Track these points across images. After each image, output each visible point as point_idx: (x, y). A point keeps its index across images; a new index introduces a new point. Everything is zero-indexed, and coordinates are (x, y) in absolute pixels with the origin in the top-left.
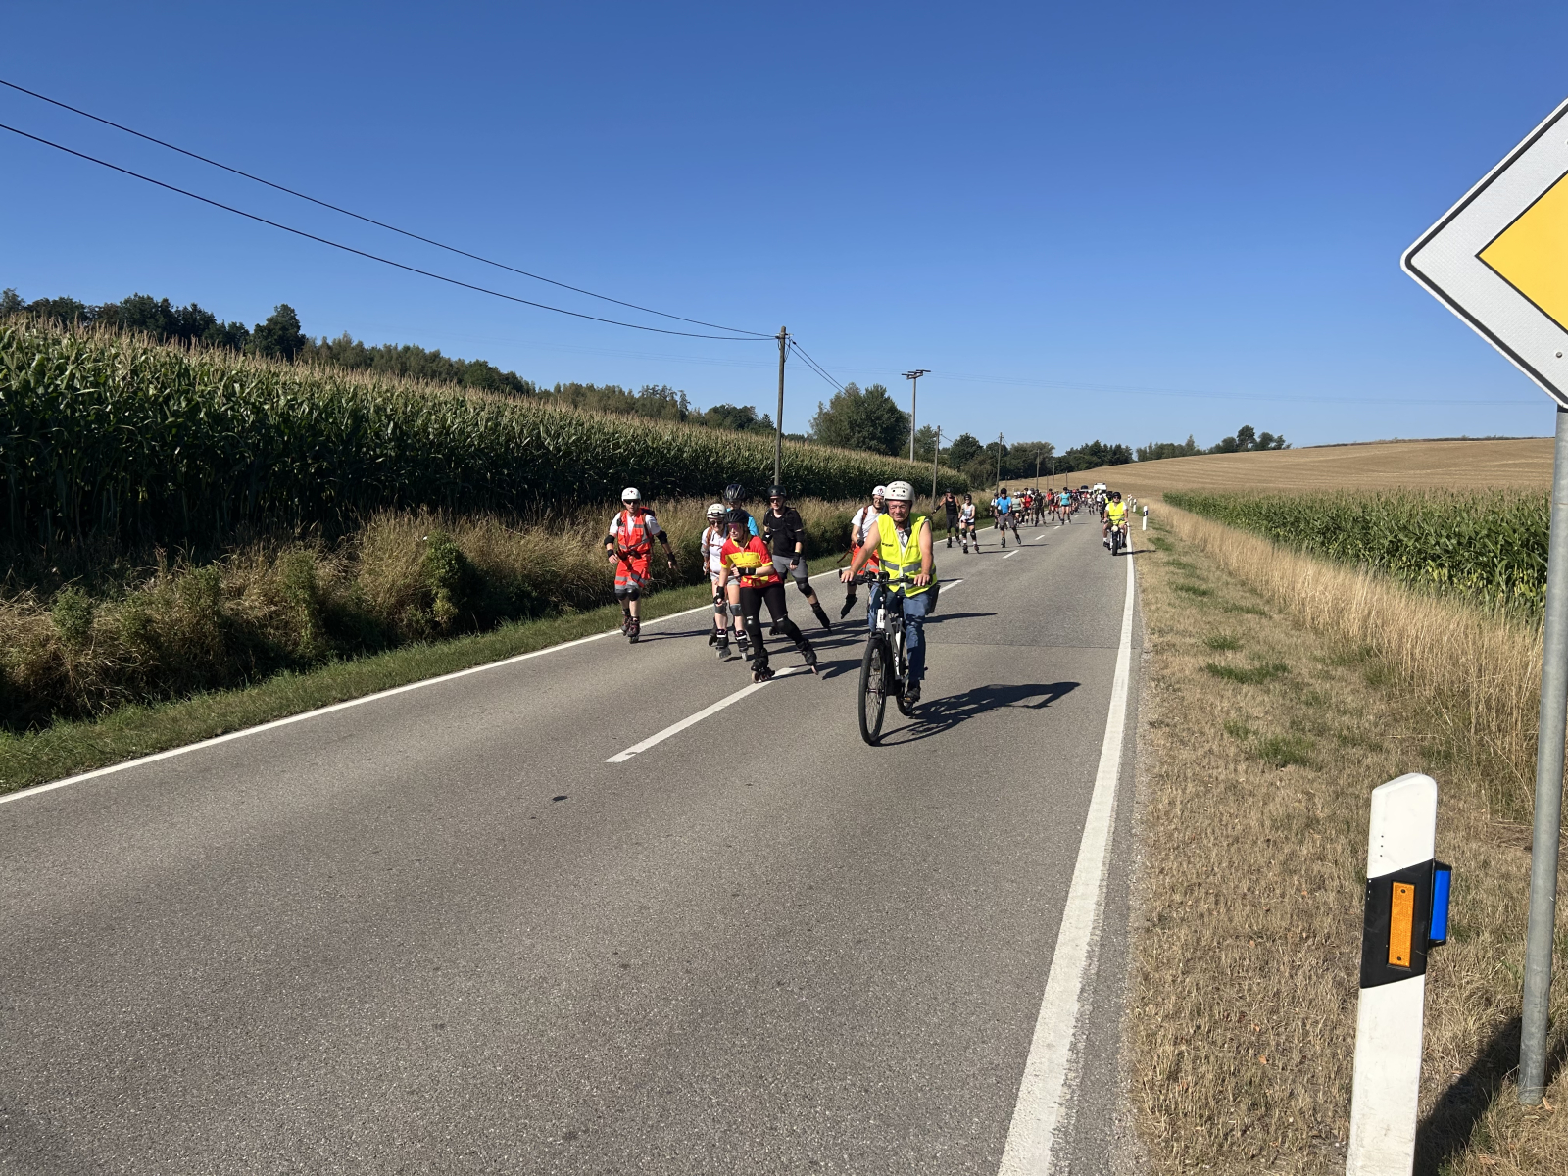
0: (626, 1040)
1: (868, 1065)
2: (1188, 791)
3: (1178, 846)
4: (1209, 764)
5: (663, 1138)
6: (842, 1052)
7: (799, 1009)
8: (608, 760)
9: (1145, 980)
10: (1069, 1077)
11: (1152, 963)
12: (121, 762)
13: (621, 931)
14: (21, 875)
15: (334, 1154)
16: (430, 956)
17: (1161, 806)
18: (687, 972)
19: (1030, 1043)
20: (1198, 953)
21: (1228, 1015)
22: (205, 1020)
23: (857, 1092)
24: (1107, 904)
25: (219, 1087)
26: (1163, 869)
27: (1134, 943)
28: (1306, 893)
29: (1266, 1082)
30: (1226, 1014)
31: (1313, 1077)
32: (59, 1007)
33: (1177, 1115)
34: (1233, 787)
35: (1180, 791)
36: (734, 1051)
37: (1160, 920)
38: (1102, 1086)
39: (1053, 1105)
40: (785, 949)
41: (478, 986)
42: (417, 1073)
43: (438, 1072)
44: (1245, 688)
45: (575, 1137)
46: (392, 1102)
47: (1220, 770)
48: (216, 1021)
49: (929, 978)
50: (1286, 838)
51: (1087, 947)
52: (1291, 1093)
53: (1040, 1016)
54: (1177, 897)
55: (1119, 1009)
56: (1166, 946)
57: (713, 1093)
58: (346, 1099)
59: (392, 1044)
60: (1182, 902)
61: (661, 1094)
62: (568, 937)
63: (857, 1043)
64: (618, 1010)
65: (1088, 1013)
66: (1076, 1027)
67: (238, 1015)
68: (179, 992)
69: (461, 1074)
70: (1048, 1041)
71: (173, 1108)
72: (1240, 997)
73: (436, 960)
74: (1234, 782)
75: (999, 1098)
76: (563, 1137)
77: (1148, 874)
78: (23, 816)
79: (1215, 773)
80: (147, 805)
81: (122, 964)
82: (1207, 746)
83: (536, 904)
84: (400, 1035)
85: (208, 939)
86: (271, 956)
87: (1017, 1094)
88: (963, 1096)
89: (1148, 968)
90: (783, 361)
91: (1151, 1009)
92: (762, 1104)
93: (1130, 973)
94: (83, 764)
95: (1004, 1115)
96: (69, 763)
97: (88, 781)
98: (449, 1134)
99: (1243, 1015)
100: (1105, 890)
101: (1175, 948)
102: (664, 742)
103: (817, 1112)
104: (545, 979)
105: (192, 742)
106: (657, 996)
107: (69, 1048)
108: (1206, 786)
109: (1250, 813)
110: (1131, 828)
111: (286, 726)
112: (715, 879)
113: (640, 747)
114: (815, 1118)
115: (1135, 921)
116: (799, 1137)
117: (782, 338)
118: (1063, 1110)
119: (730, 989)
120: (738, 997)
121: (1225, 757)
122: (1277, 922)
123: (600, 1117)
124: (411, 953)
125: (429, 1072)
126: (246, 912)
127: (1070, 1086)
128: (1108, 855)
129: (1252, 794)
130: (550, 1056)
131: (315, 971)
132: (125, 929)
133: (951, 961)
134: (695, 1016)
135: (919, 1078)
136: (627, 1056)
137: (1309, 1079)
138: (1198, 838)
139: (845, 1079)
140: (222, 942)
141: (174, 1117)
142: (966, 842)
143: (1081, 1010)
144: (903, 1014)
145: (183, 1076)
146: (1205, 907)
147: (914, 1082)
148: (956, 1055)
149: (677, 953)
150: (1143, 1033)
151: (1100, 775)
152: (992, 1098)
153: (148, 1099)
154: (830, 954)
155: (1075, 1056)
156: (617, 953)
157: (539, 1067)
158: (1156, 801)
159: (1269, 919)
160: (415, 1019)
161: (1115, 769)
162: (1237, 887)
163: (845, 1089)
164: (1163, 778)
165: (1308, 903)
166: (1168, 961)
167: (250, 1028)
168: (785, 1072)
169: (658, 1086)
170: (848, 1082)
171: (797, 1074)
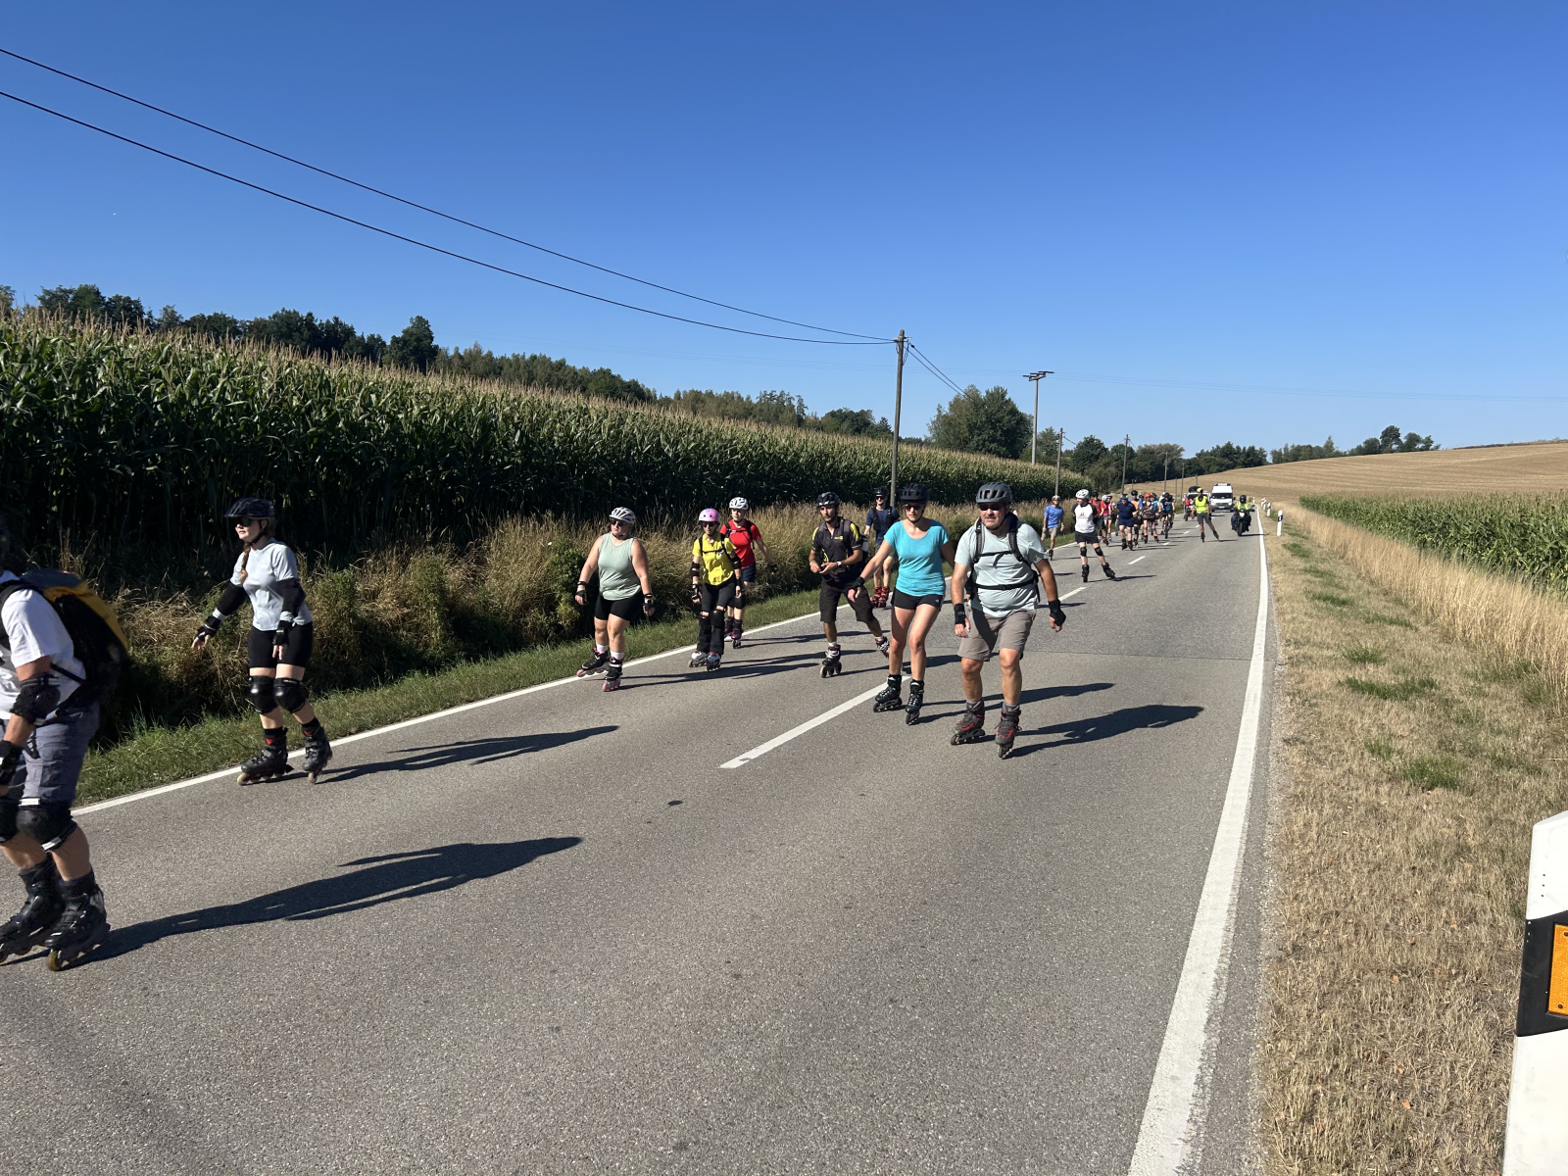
0: (737, 1051)
1: (983, 1089)
2: (1324, 813)
3: (1314, 872)
4: (1348, 784)
5: (773, 1153)
6: (956, 1075)
7: (911, 1027)
8: (723, 766)
9: (1277, 1013)
10: (1195, 1113)
11: (1286, 995)
13: (733, 940)
14: (170, 865)
15: (453, 1152)
16: (547, 958)
17: (1295, 828)
18: (799, 984)
19: (1153, 1073)
20: (1334, 987)
21: (1369, 1055)
22: (336, 1012)
23: (971, 1117)
24: (1237, 931)
25: (346, 1079)
26: (1297, 895)
27: (1266, 973)
28: (1455, 926)
29: (1410, 1129)
30: (1366, 1054)
31: (1461, 1124)
32: (201, 994)
33: (1312, 1159)
34: (1374, 809)
35: (1316, 813)
36: (845, 1068)
37: (1294, 950)
38: (1231, 1124)
39: (1177, 1142)
40: (898, 966)
41: (593, 990)
42: (533, 1075)
43: (554, 1075)
44: (1388, 704)
45: (686, 1148)
46: (509, 1102)
47: (1360, 792)
48: (345, 1014)
49: (1047, 1002)
50: (1433, 866)
51: (1215, 975)
52: (1437, 1142)
53: (1164, 1047)
54: (1313, 926)
55: (1249, 1042)
56: (1300, 978)
57: (824, 1110)
58: (466, 1097)
59: (510, 1044)
60: (1318, 932)
61: (771, 1108)
62: (682, 944)
63: (971, 1066)
64: (730, 1020)
65: (1215, 1045)
66: (1202, 1060)
67: (366, 1009)
68: (311, 984)
69: (576, 1077)
70: (1171, 1073)
71: (304, 1098)
72: (1382, 1036)
73: (553, 962)
74: (1376, 805)
75: (1120, 1131)
76: (674, 1147)
77: (1281, 900)
78: (173, 808)
80: (286, 801)
81: (261, 955)
82: (1346, 766)
83: (651, 909)
84: (517, 1036)
86: (397, 952)
87: (1139, 1128)
88: (1081, 1127)
89: (1280, 1001)
90: (901, 364)
91: (1284, 1044)
92: (873, 1124)
93: (1261, 1005)
95: (1125, 1150)
96: (216, 758)
98: (563, 1137)
99: (1385, 1055)
100: (1234, 915)
101: (1310, 980)
102: (777, 749)
103: (929, 1136)
104: (658, 985)
106: (768, 1008)
107: (209, 1035)
108: (1345, 808)
109: (1393, 839)
110: (1263, 851)
111: (416, 726)
112: (827, 890)
113: (754, 754)
114: (927, 1142)
115: (1265, 951)
116: (911, 1160)
117: (901, 342)
118: (1188, 1148)
120: (850, 1013)
121: (1363, 776)
122: (1423, 957)
123: (710, 1129)
124: (529, 954)
125: (545, 1074)
127: (1195, 1123)
128: (1238, 879)
129: (1395, 818)
130: (662, 1065)
131: (438, 969)
133: (1070, 985)
134: (807, 1030)
135: (1035, 1105)
136: (738, 1068)
137: (1456, 1127)
138: (1335, 863)
139: (958, 1103)
140: (352, 936)
141: (304, 1107)
142: (1087, 860)
143: (1208, 1042)
144: (1019, 1038)
145: (313, 1067)
146: (1343, 937)
147: (1030, 1109)
148: (1074, 1083)
149: (788, 964)
150: (1275, 1070)
151: (1230, 794)
152: (1112, 1131)
153: (280, 1088)
154: (944, 972)
155: (1201, 1091)
156: (729, 962)
157: (651, 1075)
158: (1290, 822)
159: (1414, 953)
160: (533, 1021)
161: (1247, 788)
162: (1379, 917)
163: (959, 1113)
164: (1298, 799)
165: (1457, 937)
166: (1303, 993)
167: (376, 1022)
168: (897, 1092)
169: (768, 1100)
170: (962, 1106)
171: (909, 1094)
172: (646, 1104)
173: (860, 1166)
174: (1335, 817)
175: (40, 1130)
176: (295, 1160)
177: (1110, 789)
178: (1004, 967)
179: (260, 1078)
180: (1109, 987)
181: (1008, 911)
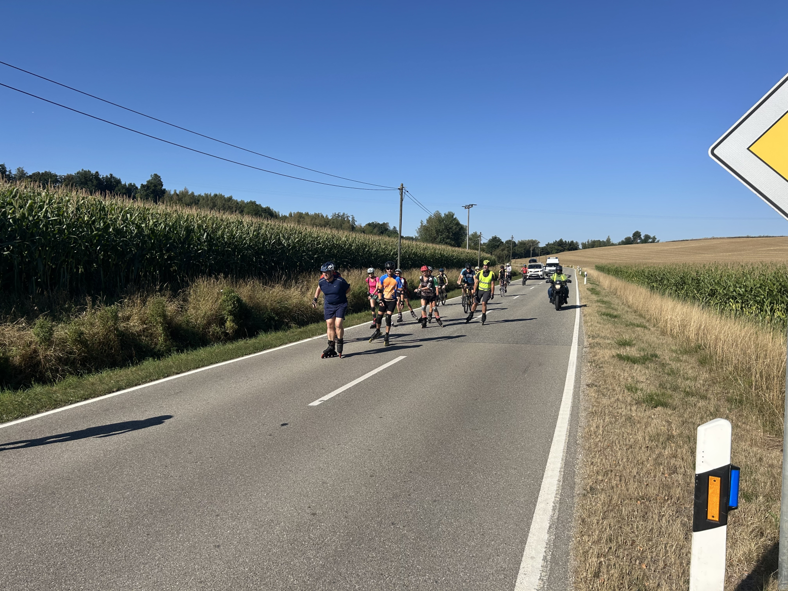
0: (313, 554)
1: (438, 568)
2: (606, 421)
3: (601, 450)
6: (424, 561)
7: (403, 537)
8: (310, 405)
9: (583, 522)
10: (542, 575)
11: (587, 513)
12: (65, 406)
13: (312, 495)
14: (10, 465)
16: (214, 508)
17: (592, 429)
19: (522, 556)
20: (610, 507)
21: (626, 542)
22: (98, 542)
23: (432, 583)
24: (564, 481)
25: (102, 579)
26: (593, 462)
27: (577, 502)
28: (667, 475)
29: (646, 578)
30: (625, 541)
31: (670, 575)
32: (25, 535)
34: (629, 418)
35: (602, 421)
36: (368, 560)
37: (591, 490)
38: (560, 580)
40: (397, 505)
41: (238, 524)
42: (204, 572)
43: (215, 571)
44: (636, 366)
46: (190, 587)
47: (623, 410)
48: (103, 543)
49: (471, 521)
50: (657, 445)
51: (553, 504)
52: (659, 585)
53: (528, 542)
54: (600, 478)
55: (569, 537)
56: (594, 504)
58: (167, 586)
59: (193, 556)
60: (602, 480)
61: (330, 583)
62: (285, 498)
63: (432, 556)
64: (309, 538)
65: (552, 540)
66: (546, 547)
67: (115, 540)
68: (86, 528)
69: (227, 572)
70: (531, 555)
72: (632, 532)
73: (217, 511)
74: (630, 416)
75: (506, 586)
77: (585, 465)
78: (14, 434)
79: (620, 411)
81: (58, 513)
82: (616, 397)
83: (270, 481)
84: (197, 551)
85: (102, 499)
86: (133, 508)
87: (515, 584)
88: (486, 585)
89: (584, 516)
91: (586, 538)
92: (382, 589)
93: (575, 519)
94: (46, 407)
97: (47, 416)
99: (634, 542)
100: (562, 473)
101: (598, 505)
102: (338, 395)
104: (272, 521)
105: (101, 395)
106: (330, 530)
107: (28, 557)
108: (615, 418)
109: (638, 433)
110: (577, 440)
111: (149, 387)
112: (362, 467)
113: (326, 398)
115: (578, 490)
117: (401, 189)
120: (371, 531)
121: (625, 402)
122: (652, 491)
124: (205, 507)
125: (211, 571)
126: (123, 485)
127: (543, 580)
128: (565, 455)
129: (639, 422)
130: (273, 563)
131: (155, 516)
132: (61, 494)
133: (482, 512)
134: (349, 541)
135: (464, 575)
136: (313, 563)
137: (668, 577)
138: (611, 446)
139: (425, 576)
140: (109, 501)
142: (491, 448)
143: (549, 538)
144: (456, 540)
145: (85, 573)
146: (614, 483)
147: (461, 577)
148: (483, 563)
149: (340, 507)
150: (581, 551)
151: (561, 412)
152: (501, 587)
153: (66, 585)
154: (420, 508)
155: (545, 563)
156: (310, 507)
157: (267, 568)
158: (589, 426)
159: (647, 489)
160: (205, 542)
161: (569, 409)
162: (631, 472)
163: (425, 581)
164: (593, 414)
165: (668, 481)
166: (595, 512)
167: (120, 547)
168: (394, 572)
169: (328, 579)
170: (427, 577)
171: (400, 572)
172: (264, 584)
174: (611, 423)
177: (503, 411)
178: (450, 504)
179: (55, 580)
180: (501, 512)
181: (452, 475)
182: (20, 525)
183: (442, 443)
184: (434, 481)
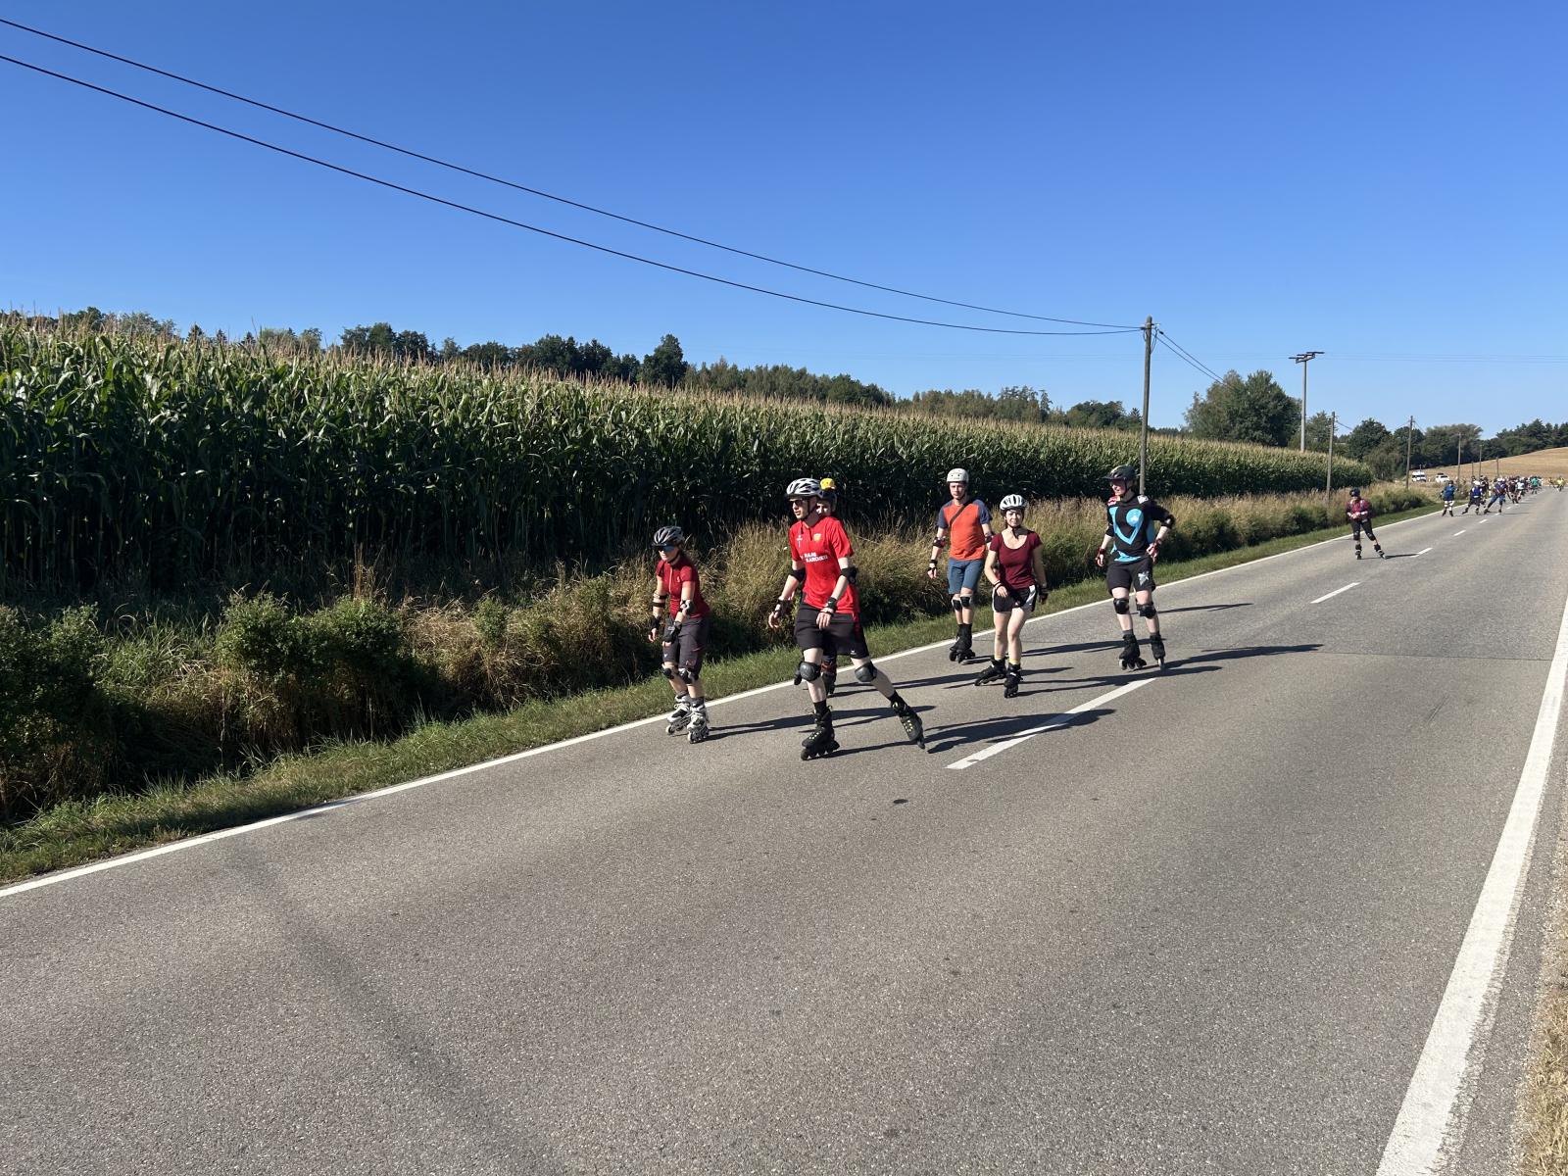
0: (952, 1046)
1: (1208, 1101)
5: (983, 1148)
6: (1180, 1085)
7: (1134, 1034)
8: (949, 767)
9: (1553, 1042)
10: (1447, 1142)
11: (1564, 1025)
12: (524, 750)
13: (953, 938)
14: (441, 846)
15: (677, 1120)
16: (772, 945)
18: (1018, 984)
19: (1402, 1099)
22: (577, 985)
23: (1194, 1129)
24: (1512, 953)
25: (584, 1047)
27: (1544, 1000)
32: (463, 962)
36: (1062, 1070)
38: (1488, 1156)
39: (1424, 1171)
40: (1124, 972)
41: (813, 977)
42: (753, 1055)
43: (773, 1056)
45: (897, 1135)
46: (729, 1078)
48: (585, 987)
49: (1285, 1018)
51: (1482, 1000)
53: (1417, 1072)
55: (1517, 1073)
57: (1037, 1109)
58: (691, 1071)
59: (733, 1024)
61: (984, 1103)
62: (902, 939)
63: (1197, 1077)
64: (946, 1016)
65: (1477, 1073)
66: (1460, 1088)
67: (604, 984)
68: (557, 958)
69: (793, 1060)
70: (1424, 1100)
71: (547, 1061)
73: (776, 949)
75: (1360, 1156)
76: (884, 1133)
78: (445, 795)
80: (542, 790)
81: (515, 929)
83: (872, 903)
84: (741, 1017)
85: (584, 913)
86: (634, 933)
87: (1382, 1154)
88: (1316, 1148)
89: (1560, 1031)
90: (1149, 351)
91: (1558, 1076)
92: (1089, 1128)
93: (1535, 1035)
94: (494, 751)
96: (483, 750)
97: (497, 766)
98: (779, 1115)
100: (1511, 937)
102: (1007, 752)
103: (1147, 1144)
104: (876, 977)
105: (582, 735)
106: (986, 1006)
107: (468, 999)
110: (1552, 869)
112: (1053, 893)
113: (984, 755)
114: (1145, 1150)
115: (1545, 975)
117: (1148, 329)
119: (1062, 1006)
120: (1070, 1015)
123: (921, 1119)
124: (754, 940)
125: (764, 1055)
126: (616, 891)
127: (1447, 1152)
128: (1519, 898)
130: (877, 1053)
131: (670, 950)
132: (518, 899)
133: (1312, 1001)
134: (1023, 1030)
135: (1265, 1122)
136: (952, 1062)
139: (1181, 1113)
140: (595, 916)
141: (547, 1069)
142: (1341, 873)
143: (1469, 1069)
144: (1251, 1052)
145: (556, 1033)
147: (1259, 1126)
148: (1311, 1103)
149: (1008, 965)
150: (1545, 1104)
151: (1515, 806)
152: (1350, 1155)
153: (527, 1050)
154: (1173, 981)
155: (1457, 1119)
156: (948, 959)
157: (865, 1063)
160: (755, 1003)
161: (1537, 799)
163: (1180, 1123)
167: (613, 997)
168: (1115, 1098)
169: (981, 1096)
170: (1184, 1116)
171: (1128, 1101)
172: (859, 1090)
173: (1073, 1167)
175: (328, 1074)
176: (537, 1116)
177: (1373, 798)
178: (1240, 979)
179: (510, 1040)
180: (1358, 1006)
181: (1247, 922)
182: (456, 946)
183: (1228, 857)
184: (1208, 930)
